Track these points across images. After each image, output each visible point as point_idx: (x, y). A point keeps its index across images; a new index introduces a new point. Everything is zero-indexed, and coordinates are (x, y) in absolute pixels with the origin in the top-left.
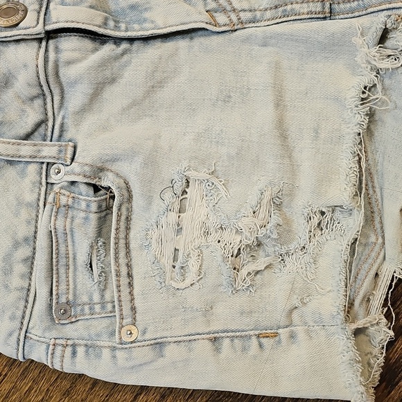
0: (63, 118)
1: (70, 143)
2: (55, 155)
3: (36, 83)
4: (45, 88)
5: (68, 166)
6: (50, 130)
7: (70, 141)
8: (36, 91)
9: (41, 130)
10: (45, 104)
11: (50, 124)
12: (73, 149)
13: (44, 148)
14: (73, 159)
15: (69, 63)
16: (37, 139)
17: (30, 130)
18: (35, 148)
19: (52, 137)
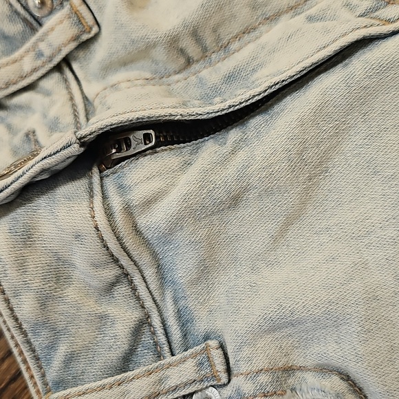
0: (176, 301)
1: (210, 342)
2: (194, 376)
3: (105, 258)
4: (124, 261)
5: (225, 385)
6: (160, 331)
7: (207, 338)
8: (111, 273)
9: (146, 339)
10: (134, 289)
11: (156, 321)
12: (220, 351)
13: (168, 372)
14: (229, 370)
15: (149, 203)
16: (145, 360)
17: (126, 347)
18: (154, 377)
19: (169, 343)
